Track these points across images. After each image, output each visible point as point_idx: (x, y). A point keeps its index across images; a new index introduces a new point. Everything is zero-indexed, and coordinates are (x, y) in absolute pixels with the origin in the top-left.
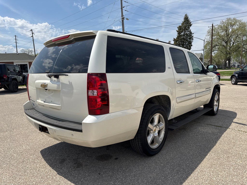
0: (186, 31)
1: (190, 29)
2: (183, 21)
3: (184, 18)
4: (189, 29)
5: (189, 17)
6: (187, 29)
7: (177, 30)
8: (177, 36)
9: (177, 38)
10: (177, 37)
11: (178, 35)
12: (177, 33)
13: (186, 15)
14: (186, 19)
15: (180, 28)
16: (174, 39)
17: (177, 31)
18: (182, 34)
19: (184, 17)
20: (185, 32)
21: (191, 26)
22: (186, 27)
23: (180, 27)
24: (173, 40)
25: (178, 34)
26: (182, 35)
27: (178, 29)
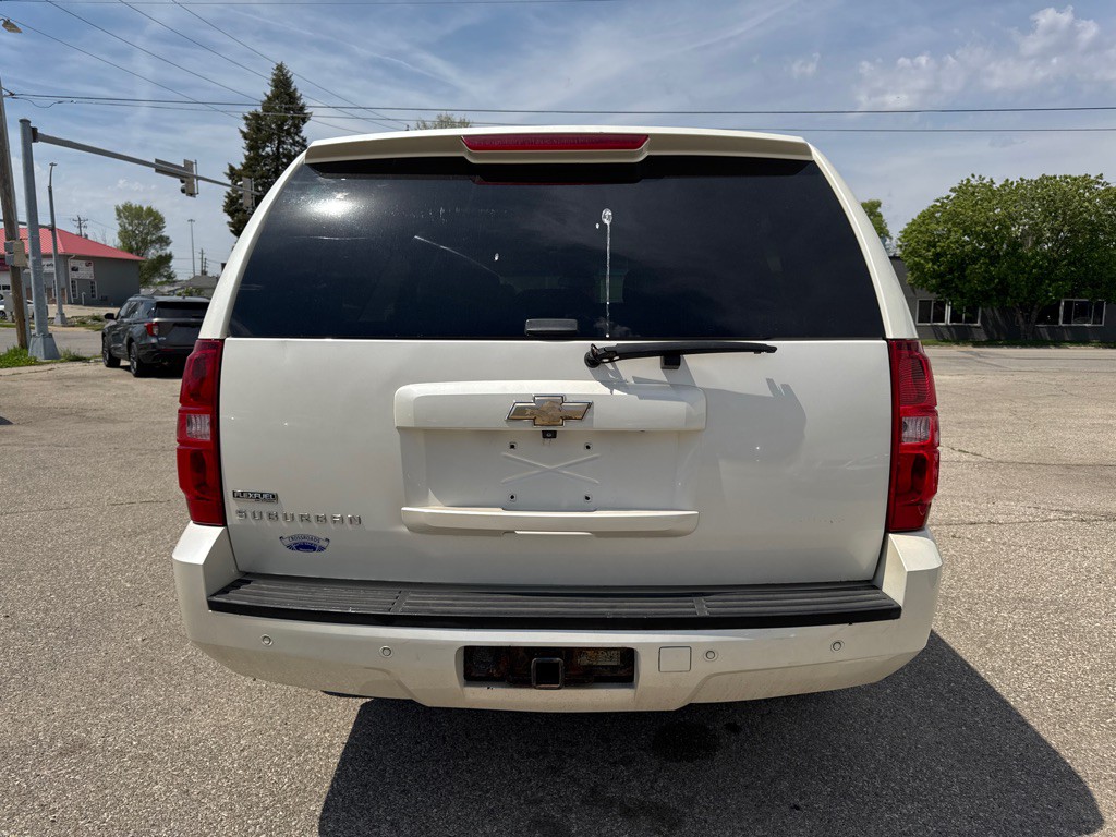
0: (284, 142)
1: (301, 135)
2: (269, 93)
3: (274, 80)
4: (296, 134)
5: (293, 78)
6: (288, 133)
7: (246, 130)
8: (246, 157)
9: (245, 167)
10: (244, 161)
11: (247, 153)
12: (243, 143)
13: (280, 68)
14: (283, 88)
15: (255, 121)
16: (232, 168)
17: (245, 136)
18: (268, 150)
19: (271, 76)
20: (279, 144)
21: (304, 122)
22: (283, 124)
23: (256, 116)
24: (228, 172)
25: (250, 148)
26: (268, 155)
27: (248, 125)
